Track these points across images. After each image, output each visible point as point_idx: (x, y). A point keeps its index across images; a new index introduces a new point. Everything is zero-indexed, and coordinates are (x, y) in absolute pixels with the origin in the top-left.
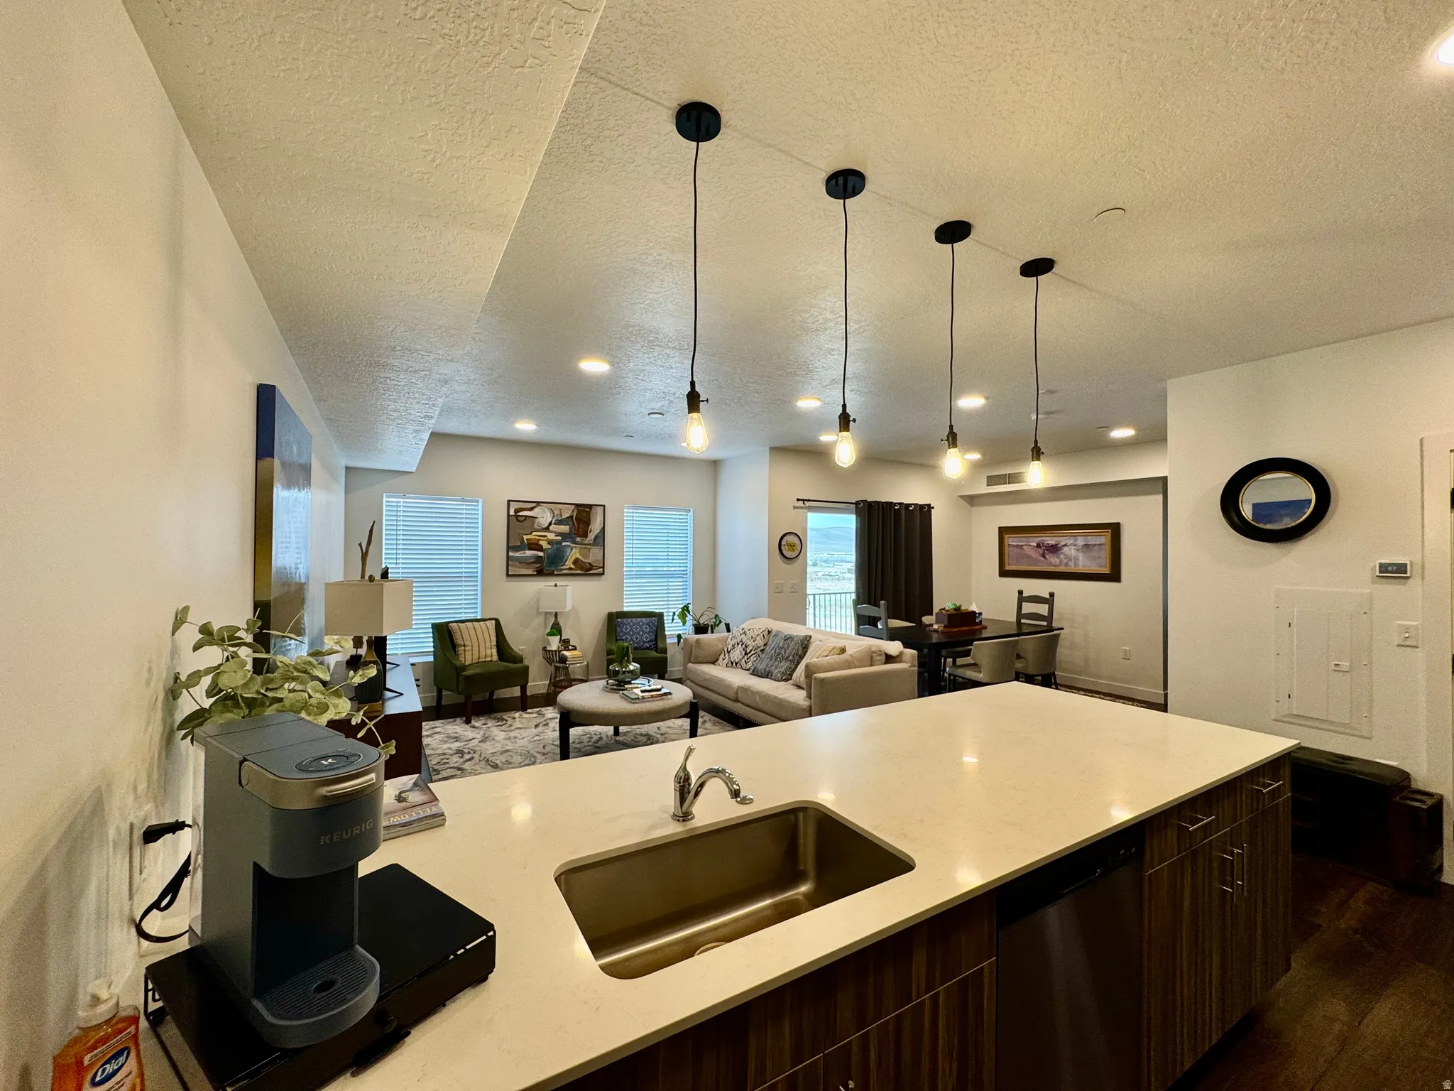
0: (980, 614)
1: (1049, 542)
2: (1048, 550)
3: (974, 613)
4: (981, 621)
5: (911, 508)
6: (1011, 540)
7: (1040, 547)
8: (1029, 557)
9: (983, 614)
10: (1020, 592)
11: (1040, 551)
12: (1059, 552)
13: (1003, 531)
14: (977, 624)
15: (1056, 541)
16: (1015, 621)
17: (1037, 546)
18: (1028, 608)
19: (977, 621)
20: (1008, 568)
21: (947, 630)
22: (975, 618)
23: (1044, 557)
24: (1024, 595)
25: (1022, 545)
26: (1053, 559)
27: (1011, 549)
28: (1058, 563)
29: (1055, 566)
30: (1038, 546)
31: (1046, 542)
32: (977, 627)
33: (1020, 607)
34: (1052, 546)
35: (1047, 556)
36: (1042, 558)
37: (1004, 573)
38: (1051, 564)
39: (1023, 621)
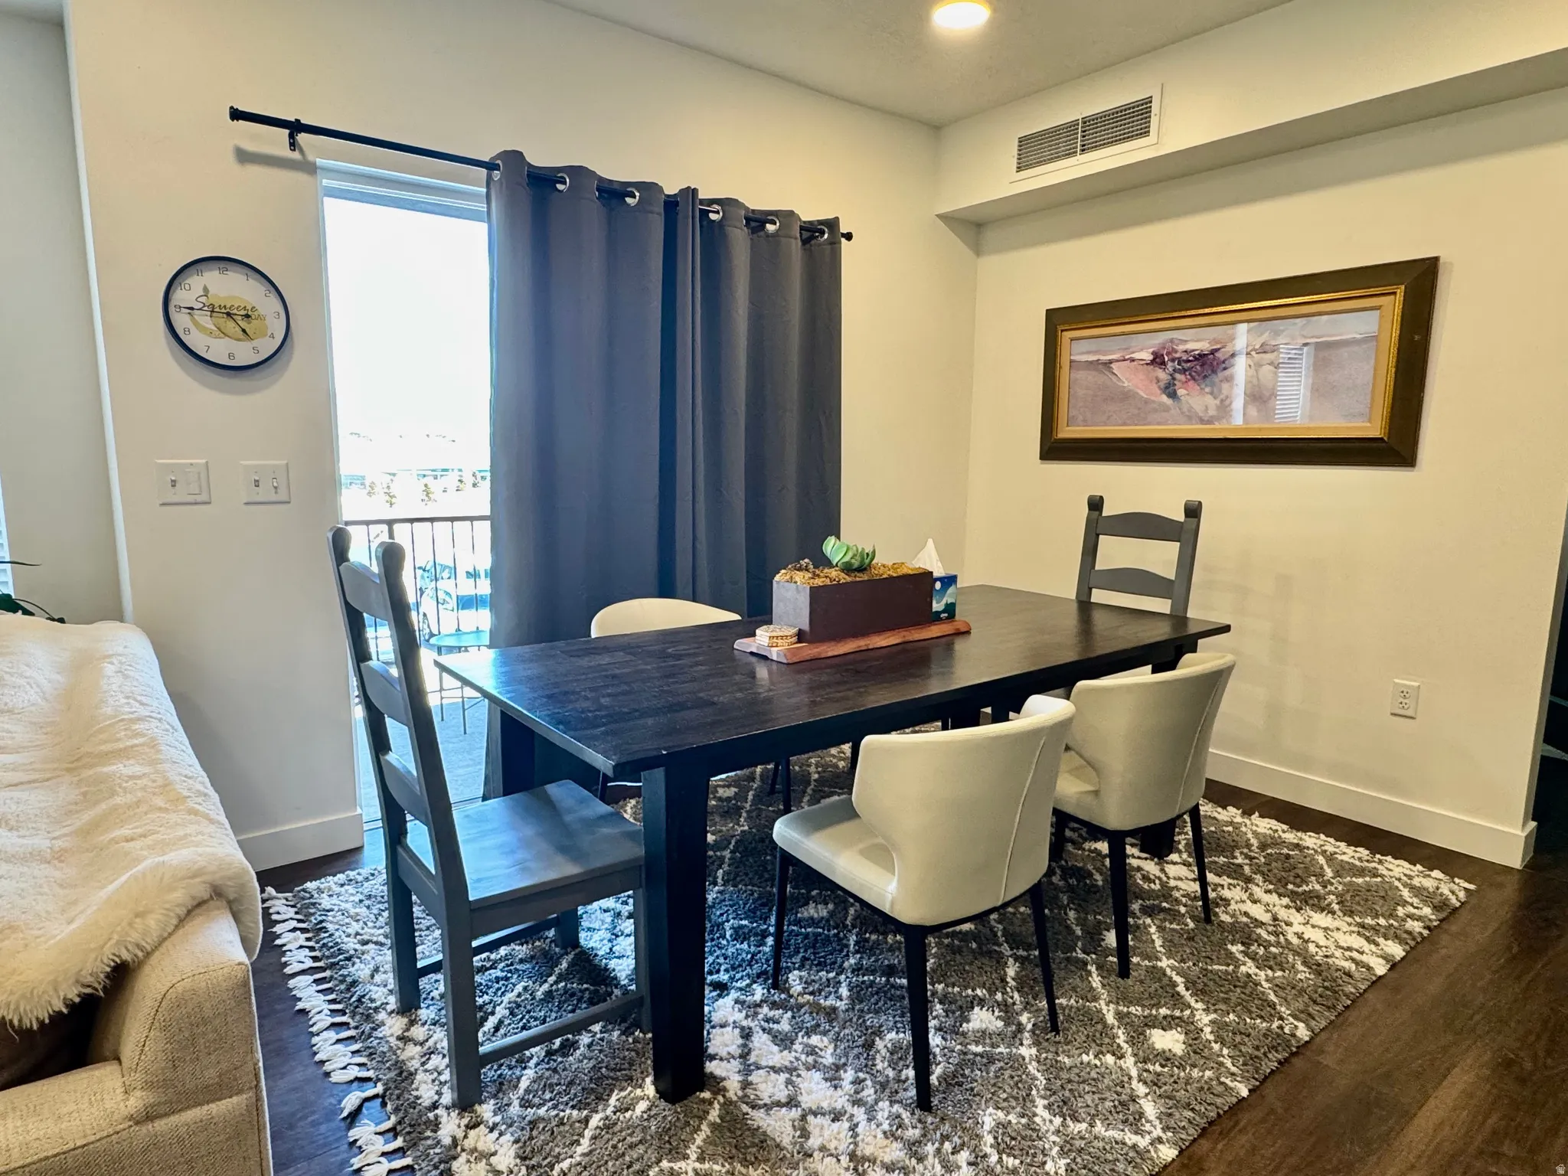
0: (950, 581)
1: (1190, 346)
2: (1184, 371)
3: (926, 577)
4: (950, 609)
5: (770, 228)
6: (1079, 348)
7: (1163, 363)
8: (1126, 396)
9: (959, 580)
10: (1096, 504)
11: (1163, 375)
12: (1221, 375)
13: (1058, 321)
14: (936, 618)
15: (1215, 341)
16: (1074, 597)
17: (1153, 362)
18: (1115, 553)
19: (937, 606)
20: (1066, 431)
21: (809, 651)
22: (929, 594)
23: (1173, 395)
24: (1106, 512)
25: (1111, 362)
26: (1195, 398)
27: (1081, 375)
28: (1212, 412)
29: (1202, 421)
30: (1158, 360)
31: (1181, 347)
32: (935, 631)
33: (1090, 551)
34: (1201, 357)
35: (1181, 392)
36: (1164, 398)
37: (1055, 449)
38: (1191, 417)
39: (1098, 596)
